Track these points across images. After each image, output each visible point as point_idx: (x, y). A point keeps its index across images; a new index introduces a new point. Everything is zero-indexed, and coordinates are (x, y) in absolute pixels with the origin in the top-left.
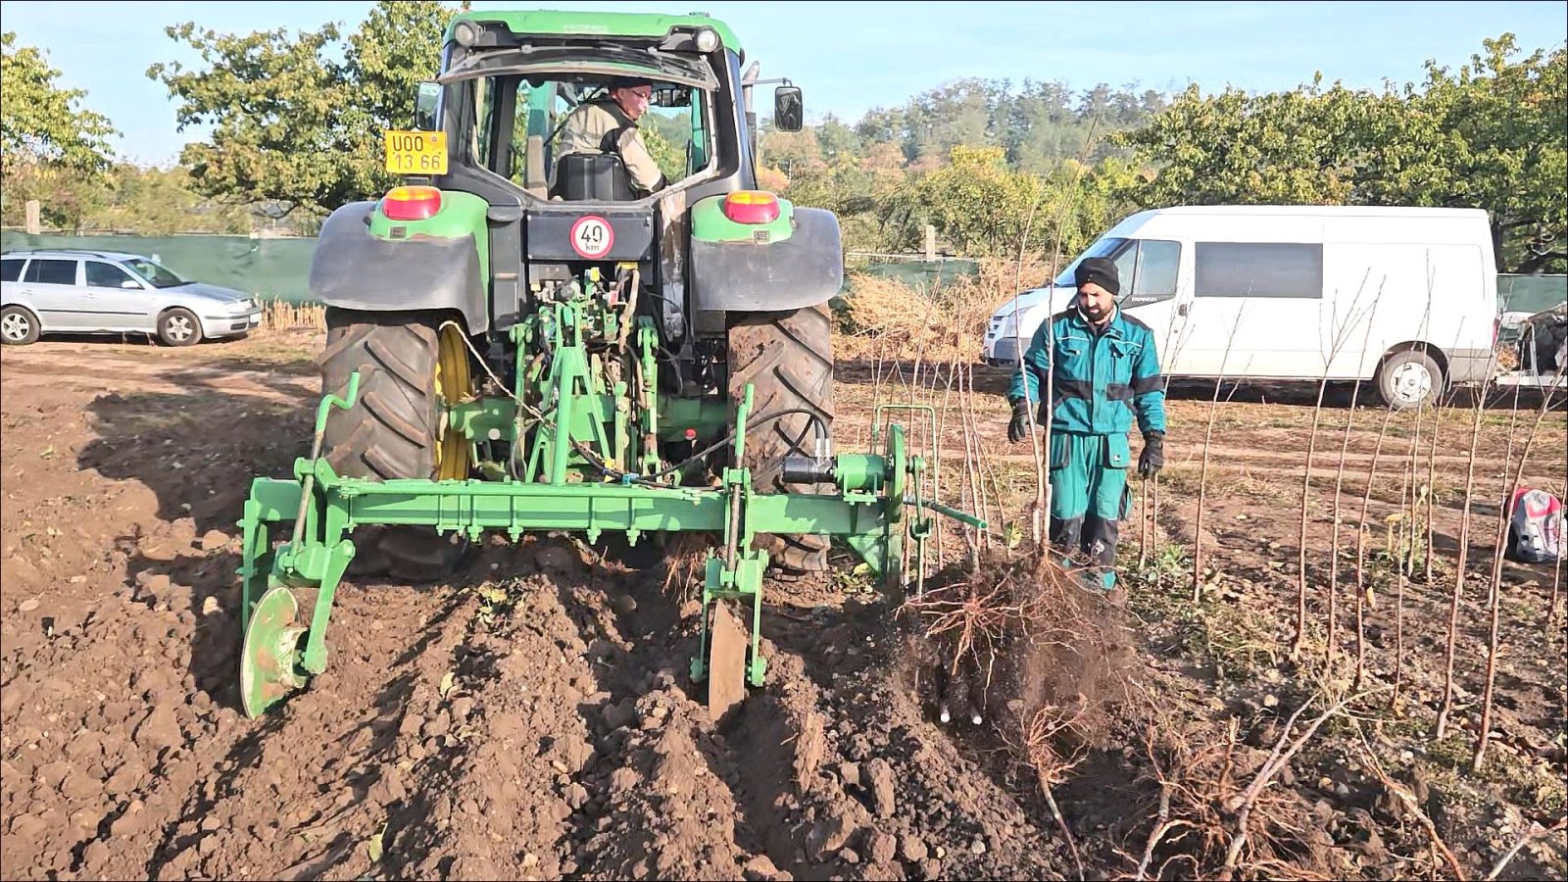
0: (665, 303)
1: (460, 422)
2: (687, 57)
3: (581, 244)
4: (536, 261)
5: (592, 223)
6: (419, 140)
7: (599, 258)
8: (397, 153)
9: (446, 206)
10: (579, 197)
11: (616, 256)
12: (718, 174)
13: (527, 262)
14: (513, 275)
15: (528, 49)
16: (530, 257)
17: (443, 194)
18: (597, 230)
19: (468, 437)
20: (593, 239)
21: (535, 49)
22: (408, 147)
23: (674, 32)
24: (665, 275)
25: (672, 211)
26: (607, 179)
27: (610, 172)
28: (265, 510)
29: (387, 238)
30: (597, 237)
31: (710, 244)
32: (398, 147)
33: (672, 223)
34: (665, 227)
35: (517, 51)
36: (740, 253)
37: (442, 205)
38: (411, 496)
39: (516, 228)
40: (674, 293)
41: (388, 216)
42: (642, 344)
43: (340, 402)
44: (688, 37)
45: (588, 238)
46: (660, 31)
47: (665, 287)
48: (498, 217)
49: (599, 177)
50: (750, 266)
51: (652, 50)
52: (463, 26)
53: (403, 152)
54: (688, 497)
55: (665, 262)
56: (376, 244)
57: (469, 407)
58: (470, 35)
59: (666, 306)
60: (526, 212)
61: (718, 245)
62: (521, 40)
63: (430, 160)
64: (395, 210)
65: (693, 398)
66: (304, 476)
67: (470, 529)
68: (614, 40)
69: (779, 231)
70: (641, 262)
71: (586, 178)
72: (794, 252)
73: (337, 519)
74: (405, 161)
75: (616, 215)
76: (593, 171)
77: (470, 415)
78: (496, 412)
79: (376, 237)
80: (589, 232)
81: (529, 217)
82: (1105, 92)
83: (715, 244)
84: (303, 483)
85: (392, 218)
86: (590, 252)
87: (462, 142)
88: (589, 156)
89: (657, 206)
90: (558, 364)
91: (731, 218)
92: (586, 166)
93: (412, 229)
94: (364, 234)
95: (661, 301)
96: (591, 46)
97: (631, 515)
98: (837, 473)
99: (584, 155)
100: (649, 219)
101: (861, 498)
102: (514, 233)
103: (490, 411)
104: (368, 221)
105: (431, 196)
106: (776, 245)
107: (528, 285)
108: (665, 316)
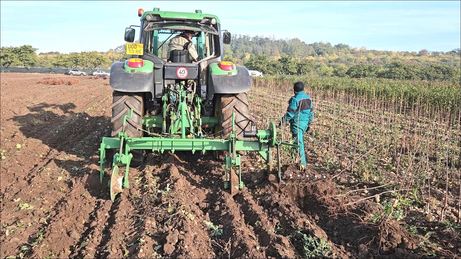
0: (201, 91)
1: (145, 122)
2: (208, 25)
3: (179, 75)
4: (166, 79)
5: (182, 69)
6: (135, 46)
7: (184, 78)
8: (129, 49)
9: (145, 64)
10: (176, 62)
11: (189, 78)
12: (215, 56)
13: (164, 79)
14: (160, 83)
15: (165, 22)
16: (165, 78)
17: (144, 60)
18: (184, 71)
19: (147, 126)
20: (182, 73)
21: (168, 22)
22: (132, 47)
23: (204, 18)
24: (201, 83)
25: (204, 66)
26: (184, 57)
27: (185, 55)
28: (106, 146)
29: (130, 72)
30: (184, 73)
31: (216, 75)
32: (130, 47)
33: (204, 69)
34: (202, 71)
35: (162, 22)
36: (225, 78)
37: (144, 64)
38: (145, 142)
39: (161, 70)
40: (204, 88)
41: (130, 66)
42: (197, 102)
43: (129, 117)
44: (208, 20)
45: (181, 73)
46: (201, 18)
47: (202, 87)
48: (156, 67)
49: (182, 57)
50: (228, 81)
51: (198, 23)
52: (148, 16)
53: (131, 49)
54: (221, 141)
55: (201, 80)
56: (127, 74)
57: (148, 118)
58: (150, 18)
59: (202, 92)
60: (164, 66)
61: (219, 76)
62: (163, 19)
63: (138, 51)
64: (131, 65)
65: (208, 116)
66: (121, 136)
67: (161, 150)
68: (188, 20)
69: (234, 73)
70: (195, 80)
71: (178, 57)
72: (239, 78)
73: (128, 148)
74: (132, 51)
75: (189, 67)
76: (180, 55)
77: (148, 120)
78: (155, 120)
79: (127, 72)
80: (181, 71)
81: (165, 67)
82: (257, 37)
83: (218, 76)
84: (121, 138)
85: (131, 67)
86: (182, 77)
87: (146, 46)
88: (179, 50)
89: (199, 65)
90: (180, 107)
91: (222, 69)
92: (179, 54)
93: (137, 70)
94: (123, 71)
95: (201, 90)
96: (182, 22)
97: (203, 146)
98: (258, 135)
99: (178, 50)
100: (198, 68)
101: (264, 141)
102: (161, 71)
103: (153, 120)
104: (123, 68)
105: (141, 61)
106: (233, 76)
107: (164, 85)
108: (201, 94)
